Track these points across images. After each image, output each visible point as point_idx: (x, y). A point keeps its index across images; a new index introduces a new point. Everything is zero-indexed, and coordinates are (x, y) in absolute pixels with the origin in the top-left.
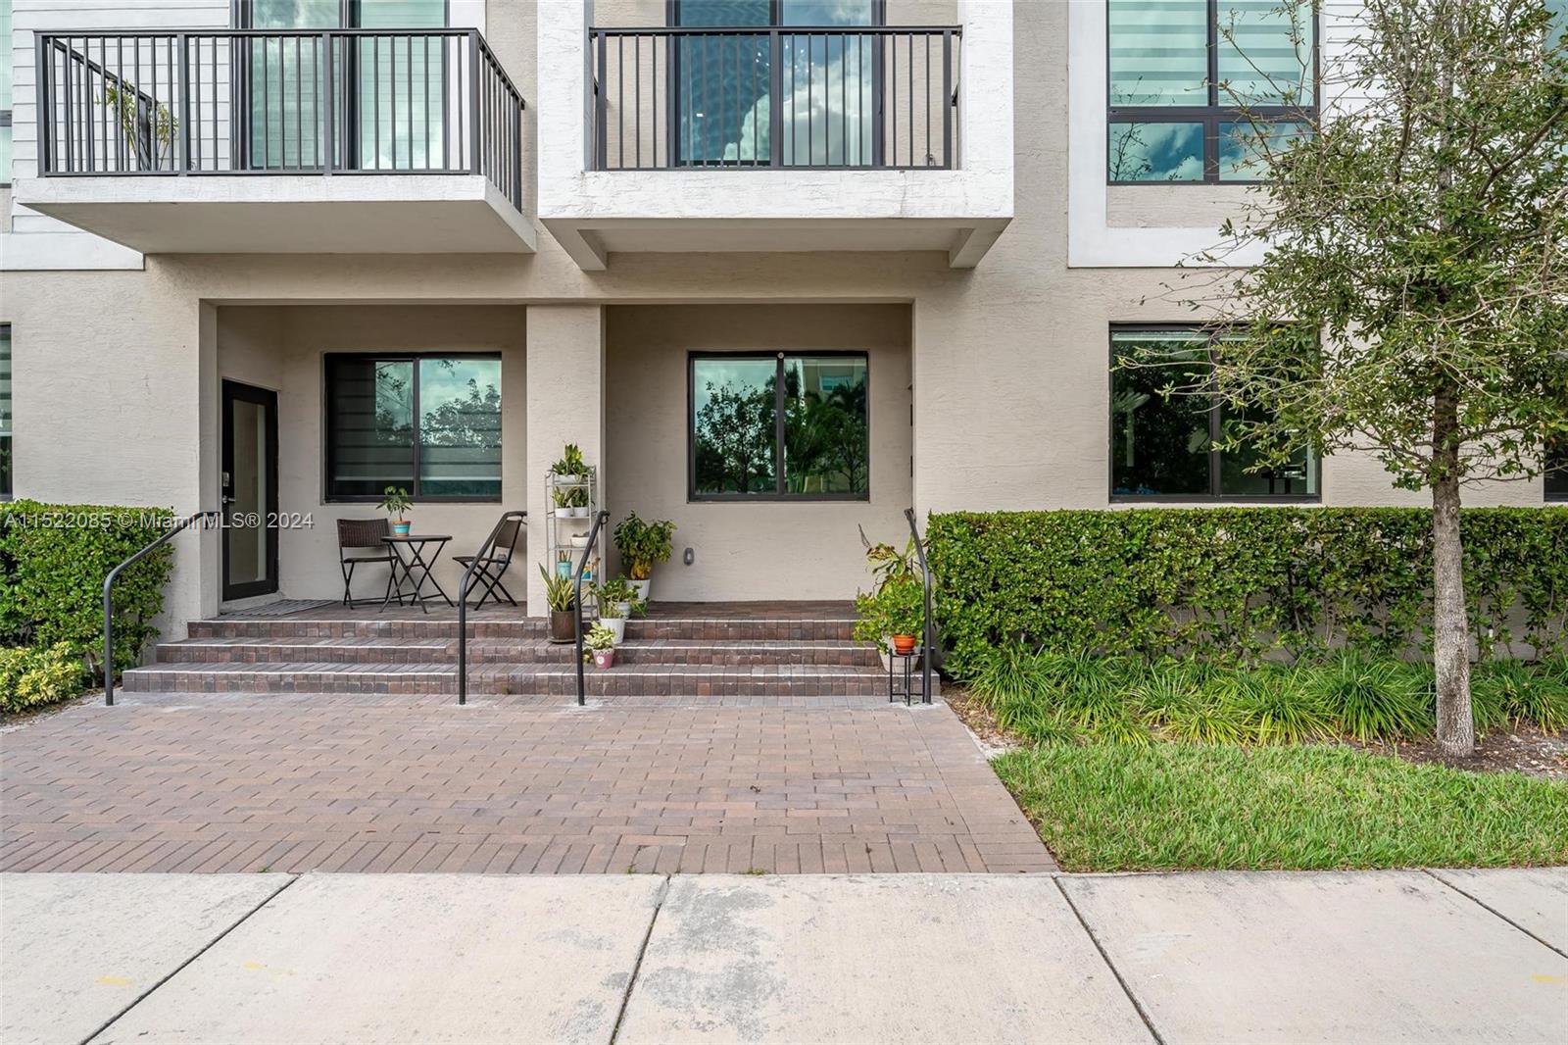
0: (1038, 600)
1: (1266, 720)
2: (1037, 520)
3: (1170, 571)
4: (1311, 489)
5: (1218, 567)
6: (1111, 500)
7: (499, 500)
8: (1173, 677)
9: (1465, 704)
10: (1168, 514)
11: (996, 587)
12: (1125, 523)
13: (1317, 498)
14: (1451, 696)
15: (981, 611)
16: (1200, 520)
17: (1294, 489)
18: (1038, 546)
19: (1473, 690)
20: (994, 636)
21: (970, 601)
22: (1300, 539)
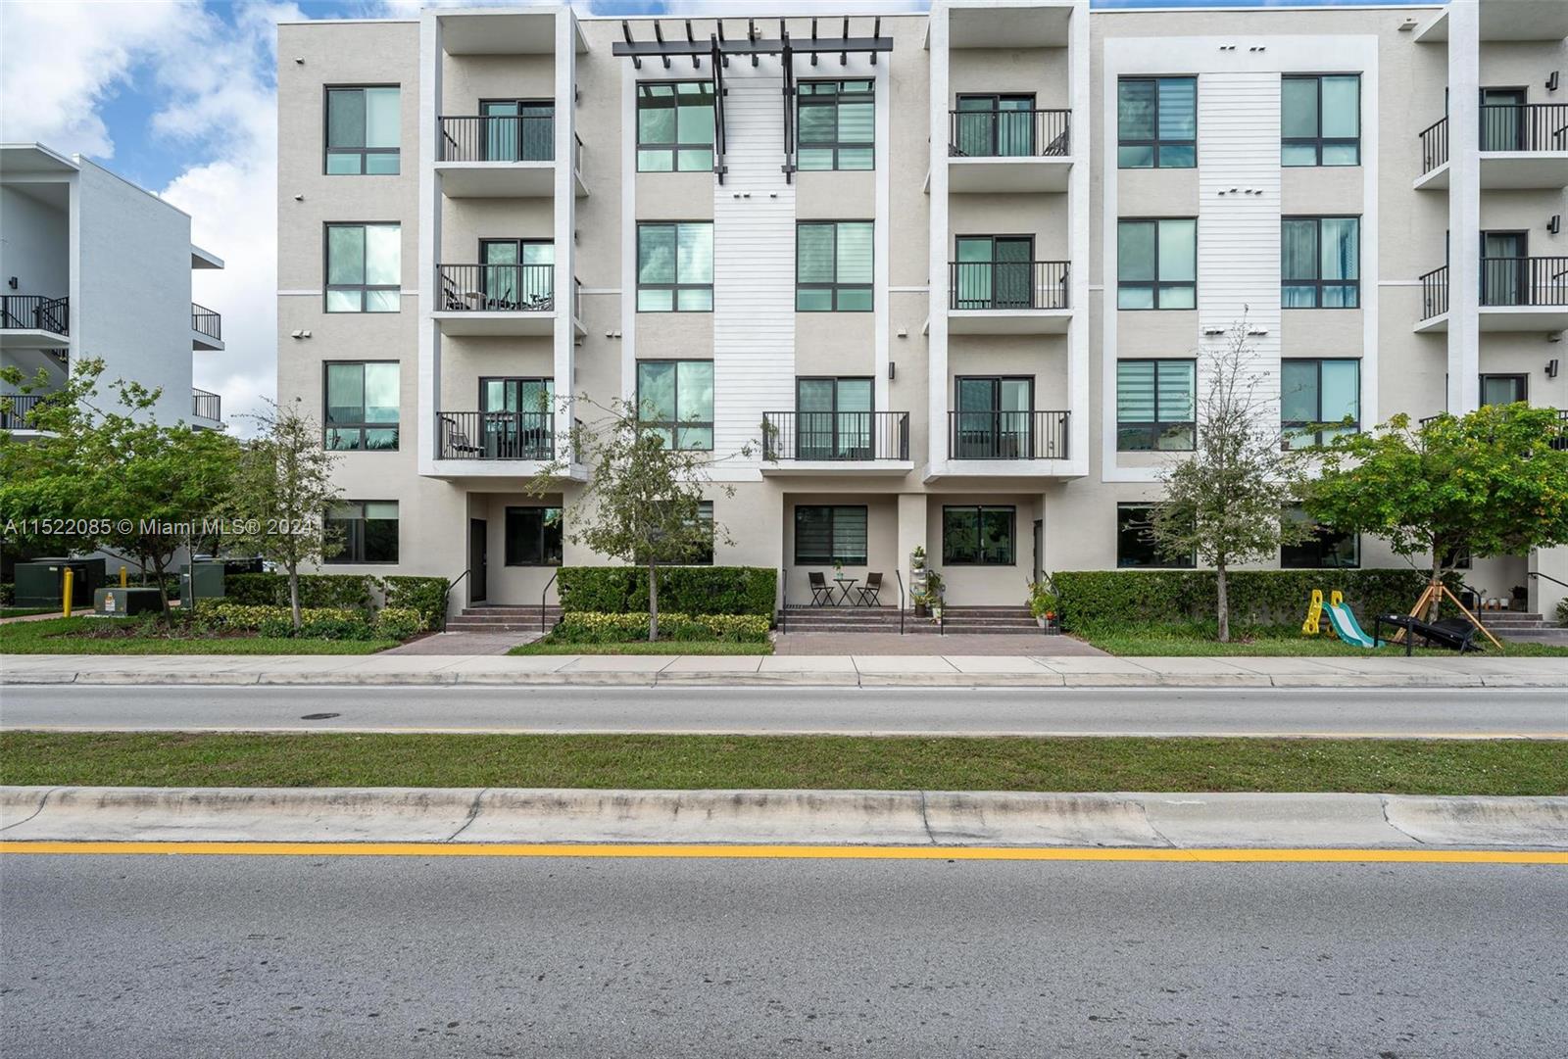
0: (1095, 602)
1: (1169, 635)
2: (1095, 574)
3: (1140, 592)
4: (1193, 563)
5: (1157, 591)
6: (1118, 567)
7: (866, 564)
8: (1142, 625)
9: (1226, 628)
10: (1140, 573)
11: (1080, 597)
12: (1124, 575)
13: (1195, 567)
14: (1222, 626)
15: (1075, 605)
16: (1151, 574)
17: (1188, 564)
18: (1094, 583)
19: (1229, 625)
20: (1079, 613)
21: (1072, 602)
22: (1186, 581)
